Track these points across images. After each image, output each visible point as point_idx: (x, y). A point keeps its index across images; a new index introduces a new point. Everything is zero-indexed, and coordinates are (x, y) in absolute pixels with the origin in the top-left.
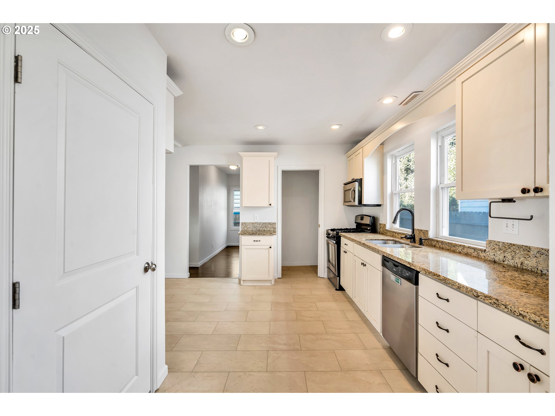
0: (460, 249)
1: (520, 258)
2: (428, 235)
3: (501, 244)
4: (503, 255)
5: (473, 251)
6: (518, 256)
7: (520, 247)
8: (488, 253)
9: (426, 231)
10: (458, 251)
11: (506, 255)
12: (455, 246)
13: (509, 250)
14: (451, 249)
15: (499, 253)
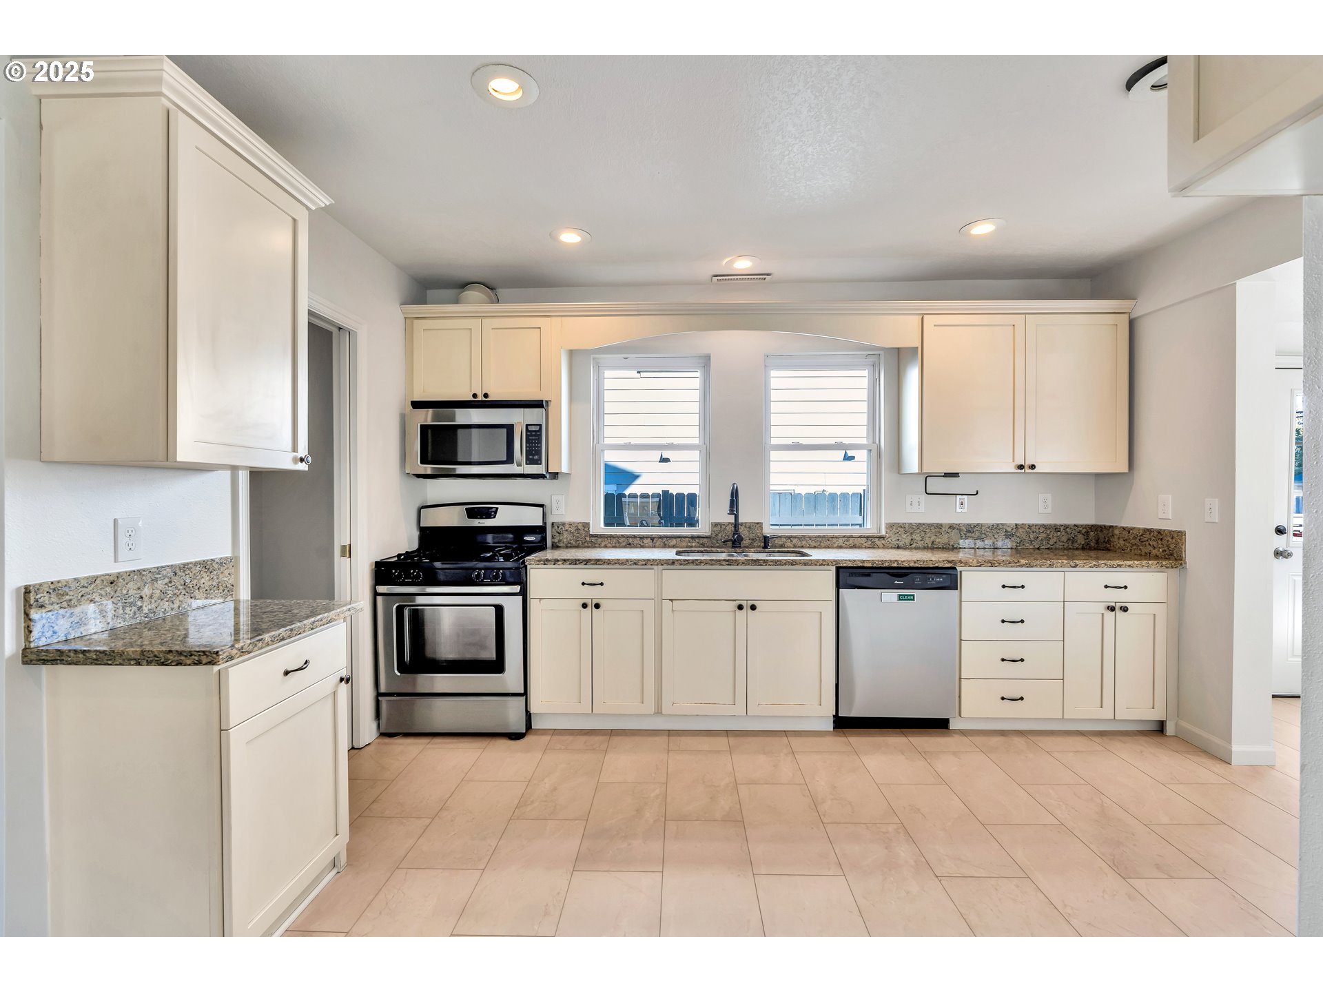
0: (840, 542)
1: (930, 537)
2: (762, 530)
3: (907, 526)
4: (910, 538)
5: (864, 540)
6: (928, 535)
7: (930, 525)
8: (889, 539)
9: (758, 523)
10: (836, 545)
11: (914, 536)
12: (830, 539)
13: (918, 531)
14: (822, 544)
15: (904, 536)
